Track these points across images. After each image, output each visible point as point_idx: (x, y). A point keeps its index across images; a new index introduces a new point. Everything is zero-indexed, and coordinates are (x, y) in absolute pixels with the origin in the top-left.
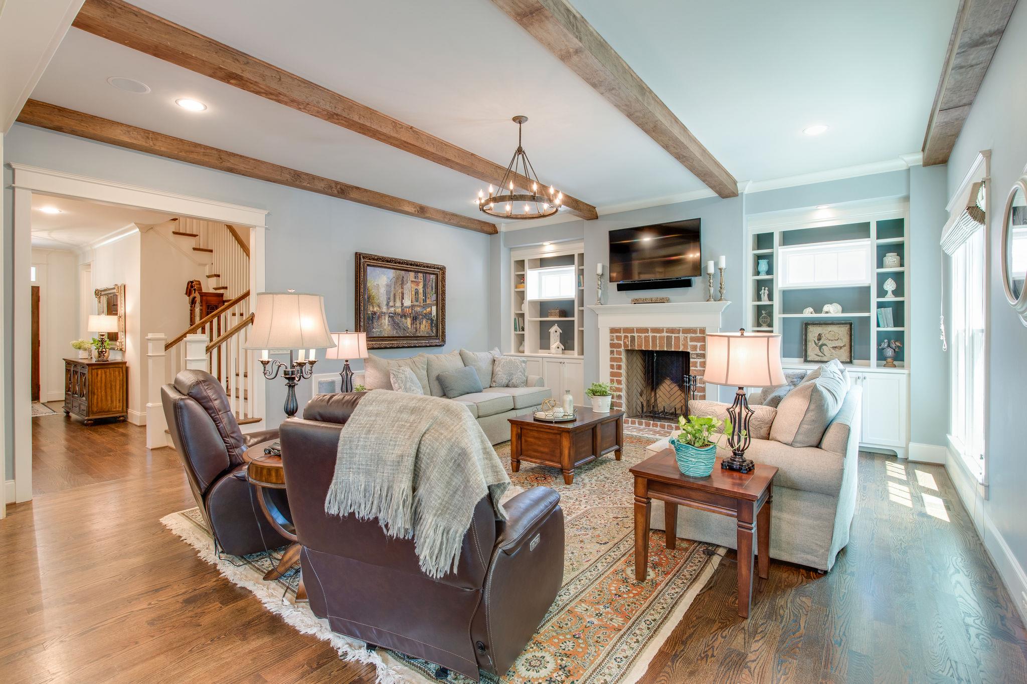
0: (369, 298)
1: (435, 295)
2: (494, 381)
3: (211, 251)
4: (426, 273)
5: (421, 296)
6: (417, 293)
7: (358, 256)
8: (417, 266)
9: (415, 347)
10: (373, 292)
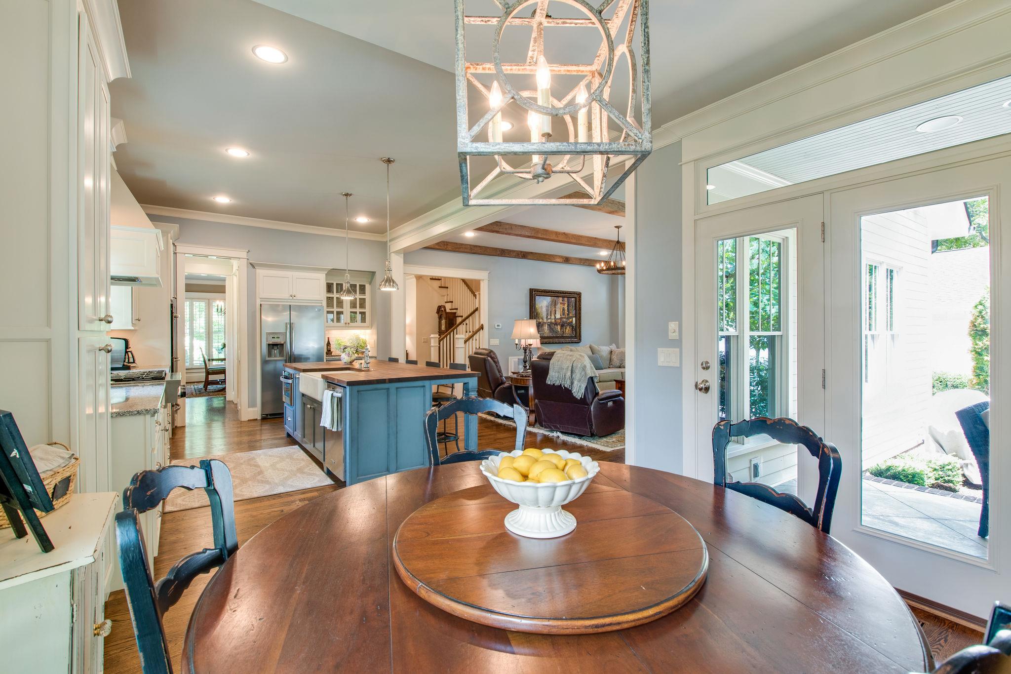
0: (537, 314)
1: (574, 311)
2: (612, 364)
3: (447, 288)
4: (569, 297)
5: (566, 312)
6: (564, 310)
7: (531, 291)
8: (564, 293)
9: (563, 343)
10: (539, 311)
